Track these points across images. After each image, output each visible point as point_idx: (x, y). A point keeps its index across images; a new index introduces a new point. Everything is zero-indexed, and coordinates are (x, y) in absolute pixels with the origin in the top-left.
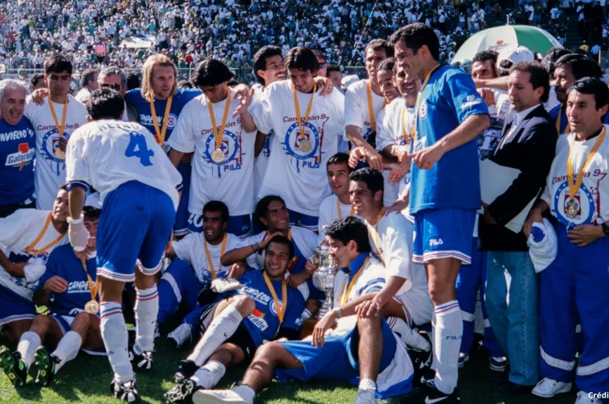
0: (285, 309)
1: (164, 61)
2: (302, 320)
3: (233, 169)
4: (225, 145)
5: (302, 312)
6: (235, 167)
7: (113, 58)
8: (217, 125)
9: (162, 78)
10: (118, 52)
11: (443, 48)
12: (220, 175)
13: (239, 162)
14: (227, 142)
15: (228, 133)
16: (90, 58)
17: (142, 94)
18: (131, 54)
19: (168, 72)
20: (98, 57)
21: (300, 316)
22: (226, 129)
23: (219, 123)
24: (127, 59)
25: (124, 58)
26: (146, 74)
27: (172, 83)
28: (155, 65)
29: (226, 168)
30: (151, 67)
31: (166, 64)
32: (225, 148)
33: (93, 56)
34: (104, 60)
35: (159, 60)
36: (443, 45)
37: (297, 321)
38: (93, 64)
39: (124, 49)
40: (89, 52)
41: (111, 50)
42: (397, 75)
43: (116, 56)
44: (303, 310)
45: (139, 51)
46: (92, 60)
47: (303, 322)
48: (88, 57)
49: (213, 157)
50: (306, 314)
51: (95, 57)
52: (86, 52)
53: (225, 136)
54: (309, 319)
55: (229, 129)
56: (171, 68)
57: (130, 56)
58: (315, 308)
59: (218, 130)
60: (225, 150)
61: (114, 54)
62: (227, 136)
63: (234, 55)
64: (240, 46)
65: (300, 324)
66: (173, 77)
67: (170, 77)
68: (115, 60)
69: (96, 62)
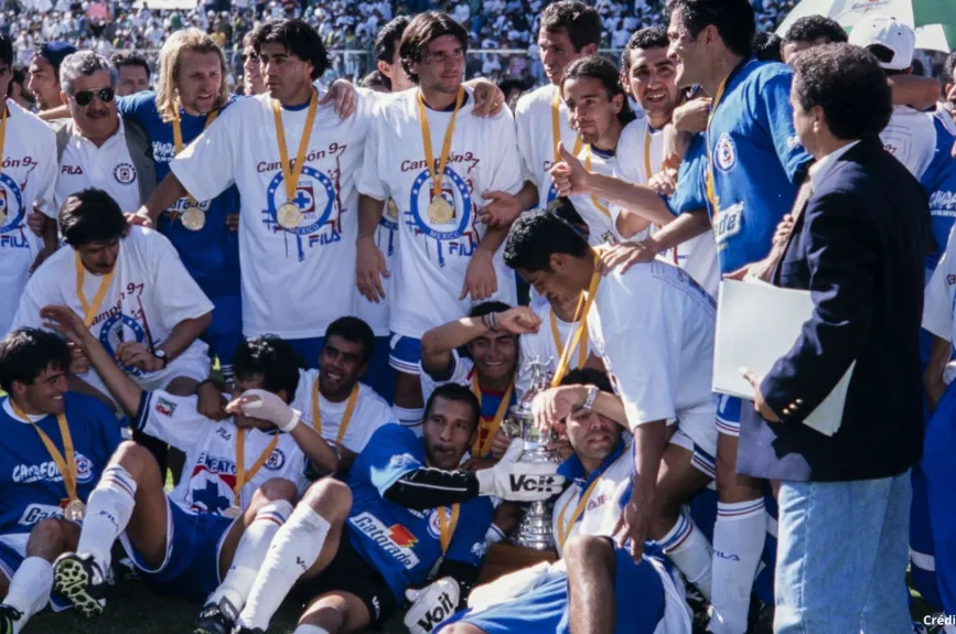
0: (454, 526)
1: (201, 41)
2: (485, 545)
3: (327, 242)
4: (306, 195)
5: (486, 532)
6: (329, 238)
7: (123, 28)
8: (290, 157)
9: (198, 76)
10: (131, 17)
11: (769, 13)
12: (301, 254)
13: (336, 228)
14: (310, 190)
15: (312, 172)
16: (77, 28)
17: (157, 104)
18: (159, 21)
19: (211, 63)
20: (92, 27)
21: (481, 539)
22: (307, 164)
23: (293, 153)
24: (150, 29)
25: (145, 27)
26: (166, 67)
27: (218, 85)
28: (182, 50)
29: (313, 239)
30: (175, 55)
31: (207, 48)
32: (307, 200)
33: (82, 23)
34: (105, 32)
35: (191, 40)
36: (769, 8)
37: (476, 547)
38: (82, 40)
39: (143, 10)
40: (74, 16)
41: (118, 12)
42: (631, 73)
43: (127, 24)
44: (489, 526)
45: (174, 14)
46: (80, 32)
47: (486, 549)
48: (72, 25)
49: (281, 219)
50: (493, 533)
51: (87, 27)
52: (68, 15)
53: (304, 179)
54: (499, 542)
55: (314, 164)
56: (214, 55)
57: (155, 25)
58: (510, 522)
59: (291, 166)
60: (308, 206)
61: (124, 20)
62: (311, 178)
63: (360, 27)
64: (370, 8)
65: (480, 554)
66: (219, 72)
67: (213, 74)
68: (125, 33)
69: (89, 37)
